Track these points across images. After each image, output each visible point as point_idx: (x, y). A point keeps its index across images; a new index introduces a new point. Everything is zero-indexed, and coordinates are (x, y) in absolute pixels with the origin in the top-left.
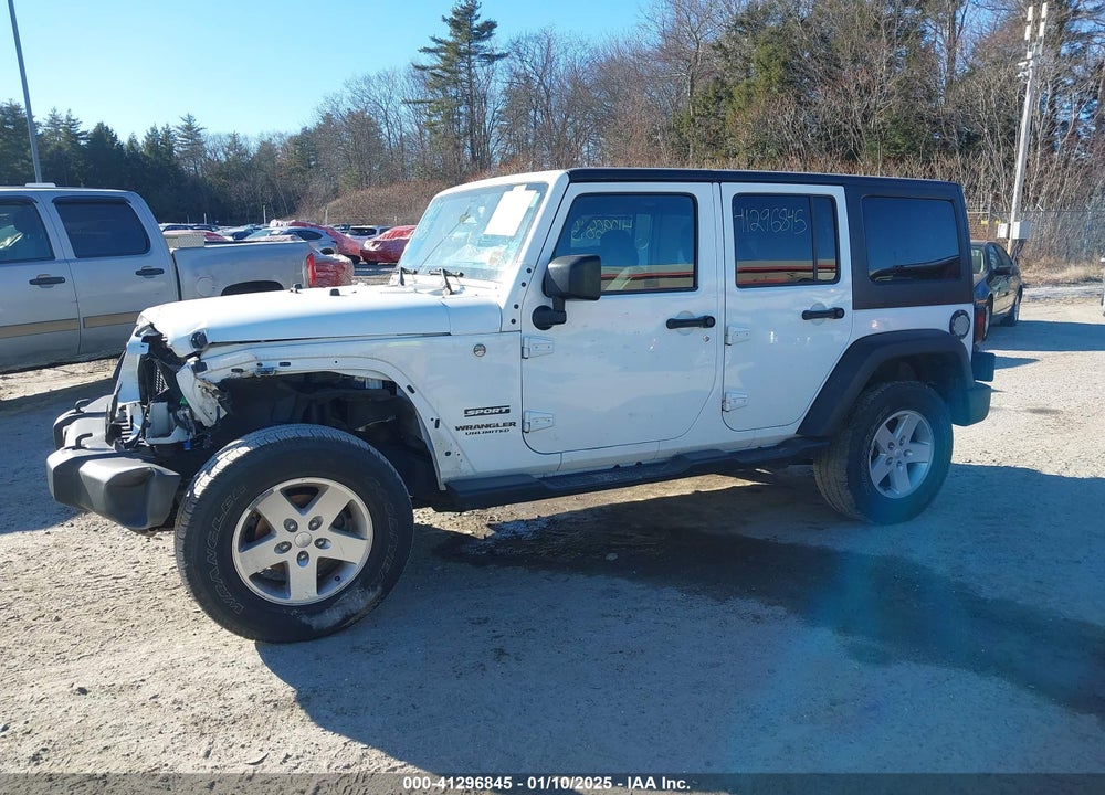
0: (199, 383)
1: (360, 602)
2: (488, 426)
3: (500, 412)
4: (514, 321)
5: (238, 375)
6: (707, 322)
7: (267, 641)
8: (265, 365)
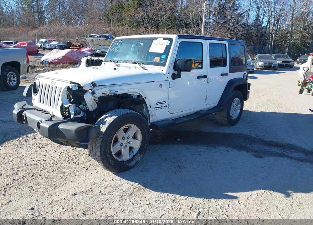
0: (93, 98)
1: (139, 158)
2: (161, 107)
3: (164, 103)
4: (168, 78)
5: (104, 95)
6: (205, 77)
7: (118, 172)
8: (112, 92)
